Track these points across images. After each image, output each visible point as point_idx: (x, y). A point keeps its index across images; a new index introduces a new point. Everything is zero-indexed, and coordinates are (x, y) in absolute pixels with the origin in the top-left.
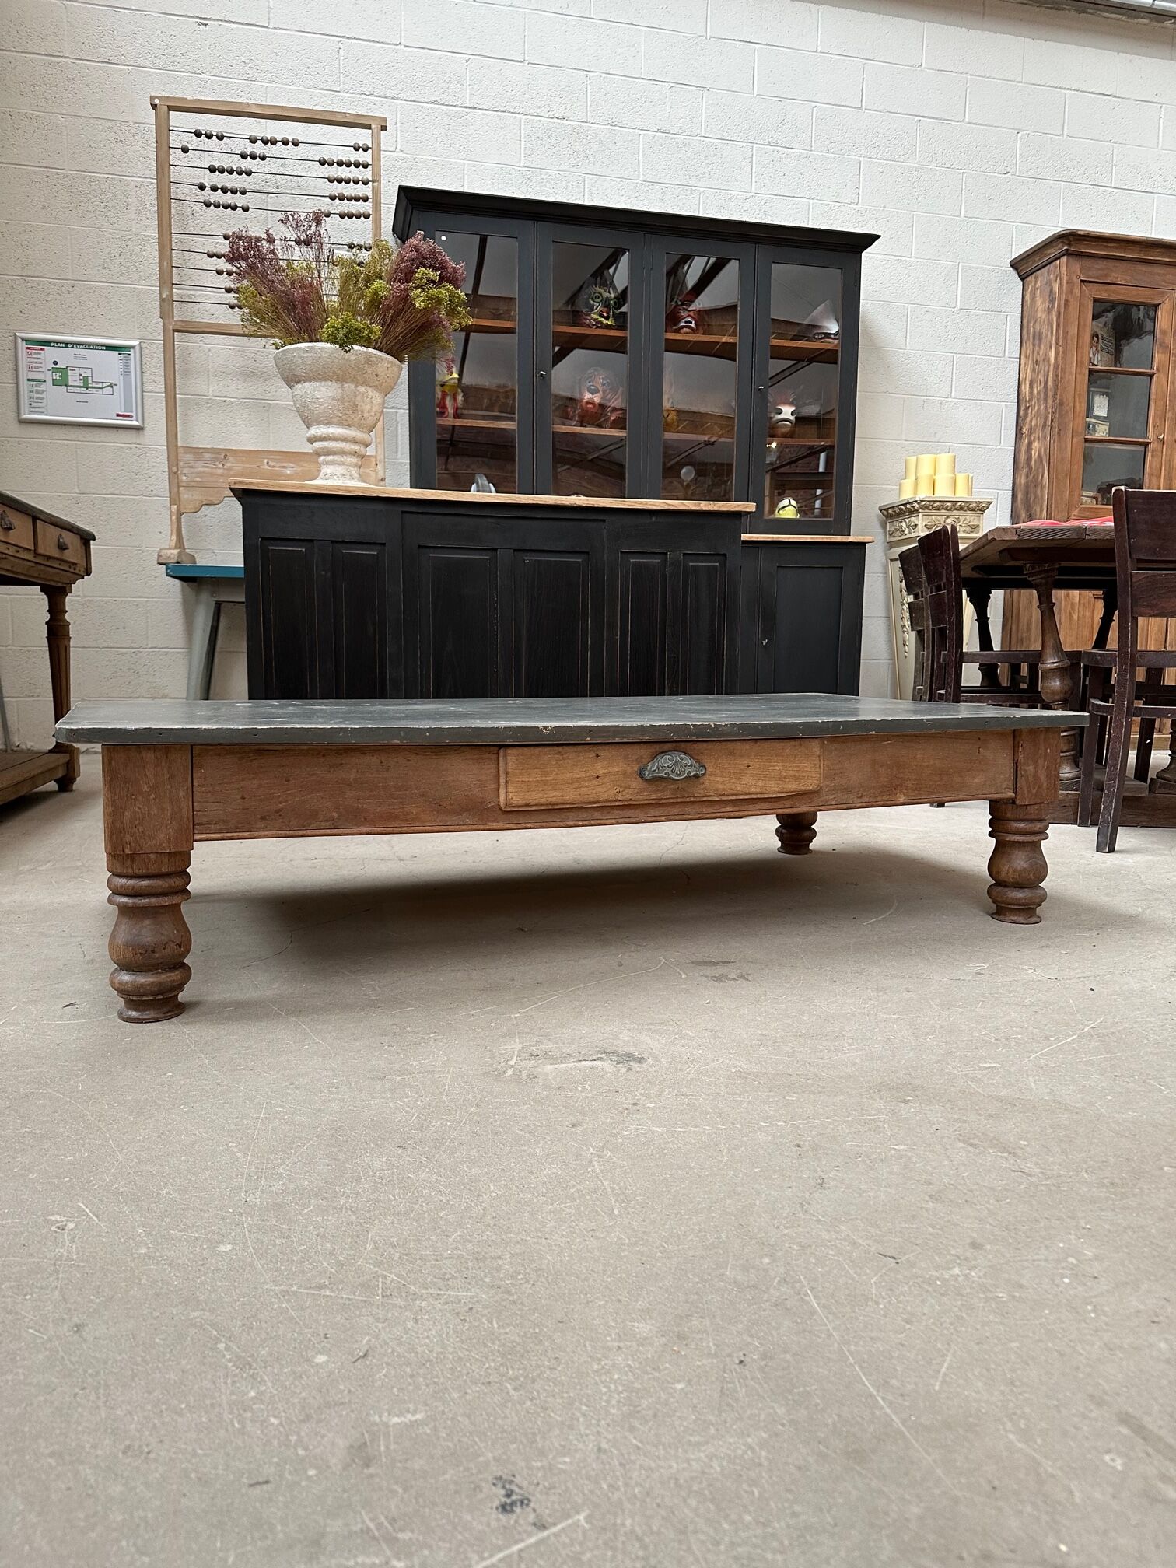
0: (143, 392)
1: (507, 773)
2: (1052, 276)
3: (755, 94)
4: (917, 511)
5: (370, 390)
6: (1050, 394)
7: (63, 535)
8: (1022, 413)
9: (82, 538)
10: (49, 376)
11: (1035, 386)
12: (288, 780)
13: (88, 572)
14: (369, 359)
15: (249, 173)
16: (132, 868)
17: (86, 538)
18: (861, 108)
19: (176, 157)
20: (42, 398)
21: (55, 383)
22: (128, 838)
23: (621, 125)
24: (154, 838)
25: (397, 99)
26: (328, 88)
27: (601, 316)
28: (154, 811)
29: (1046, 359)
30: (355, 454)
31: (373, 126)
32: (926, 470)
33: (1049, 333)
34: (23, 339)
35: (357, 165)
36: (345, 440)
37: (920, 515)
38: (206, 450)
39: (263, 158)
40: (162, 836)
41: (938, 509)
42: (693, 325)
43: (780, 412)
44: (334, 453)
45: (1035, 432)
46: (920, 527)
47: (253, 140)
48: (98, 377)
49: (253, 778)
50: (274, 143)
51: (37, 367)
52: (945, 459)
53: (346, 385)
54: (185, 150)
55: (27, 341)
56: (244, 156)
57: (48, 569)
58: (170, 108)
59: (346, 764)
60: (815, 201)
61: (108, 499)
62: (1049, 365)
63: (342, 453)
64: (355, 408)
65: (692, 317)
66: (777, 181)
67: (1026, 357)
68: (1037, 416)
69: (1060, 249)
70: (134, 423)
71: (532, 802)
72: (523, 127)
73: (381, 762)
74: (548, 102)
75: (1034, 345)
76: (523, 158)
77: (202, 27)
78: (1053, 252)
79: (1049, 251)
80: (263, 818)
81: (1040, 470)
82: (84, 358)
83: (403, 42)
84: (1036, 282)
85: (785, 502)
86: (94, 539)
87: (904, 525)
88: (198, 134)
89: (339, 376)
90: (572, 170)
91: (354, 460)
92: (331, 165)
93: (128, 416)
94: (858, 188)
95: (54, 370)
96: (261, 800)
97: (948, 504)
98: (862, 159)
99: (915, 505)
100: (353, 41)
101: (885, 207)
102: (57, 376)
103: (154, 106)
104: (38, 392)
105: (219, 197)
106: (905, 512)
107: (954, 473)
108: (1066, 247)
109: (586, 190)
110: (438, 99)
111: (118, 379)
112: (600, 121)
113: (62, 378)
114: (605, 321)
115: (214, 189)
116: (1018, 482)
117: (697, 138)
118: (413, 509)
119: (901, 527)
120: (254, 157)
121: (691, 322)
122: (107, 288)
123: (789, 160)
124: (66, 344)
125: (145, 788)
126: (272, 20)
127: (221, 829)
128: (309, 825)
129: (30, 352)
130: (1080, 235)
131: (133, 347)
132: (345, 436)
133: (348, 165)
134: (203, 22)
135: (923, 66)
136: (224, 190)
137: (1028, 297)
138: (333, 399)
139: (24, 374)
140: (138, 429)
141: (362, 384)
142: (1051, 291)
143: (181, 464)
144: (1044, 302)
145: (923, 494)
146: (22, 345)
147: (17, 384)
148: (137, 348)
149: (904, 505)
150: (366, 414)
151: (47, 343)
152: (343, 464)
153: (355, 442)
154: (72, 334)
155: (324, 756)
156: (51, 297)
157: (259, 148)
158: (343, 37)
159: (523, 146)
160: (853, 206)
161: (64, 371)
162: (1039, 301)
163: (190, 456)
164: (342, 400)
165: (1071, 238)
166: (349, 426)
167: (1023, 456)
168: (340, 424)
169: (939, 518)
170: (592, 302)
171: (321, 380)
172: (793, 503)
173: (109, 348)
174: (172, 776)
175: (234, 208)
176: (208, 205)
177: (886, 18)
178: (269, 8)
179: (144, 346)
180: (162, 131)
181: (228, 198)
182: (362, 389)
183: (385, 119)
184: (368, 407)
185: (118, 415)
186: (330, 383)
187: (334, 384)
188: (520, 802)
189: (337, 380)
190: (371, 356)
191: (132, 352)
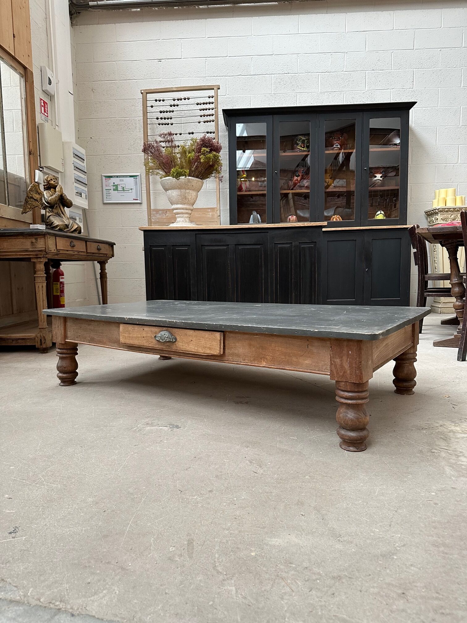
0: (141, 191)
3: (367, 51)
4: (437, 213)
5: (190, 191)
7: (100, 245)
9: (109, 245)
10: (112, 188)
13: (113, 256)
14: (189, 181)
15: (173, 112)
17: (112, 245)
18: (413, 49)
19: (149, 109)
20: (110, 195)
21: (114, 190)
23: (311, 72)
25: (226, 76)
26: (202, 76)
27: (301, 147)
30: (187, 213)
31: (215, 89)
32: (443, 195)
34: (104, 176)
35: (210, 103)
36: (183, 209)
37: (439, 214)
38: (160, 210)
39: (177, 106)
41: (447, 211)
42: (339, 146)
43: (376, 177)
44: (180, 214)
46: (439, 219)
47: (174, 100)
48: (127, 187)
49: (75, 326)
50: (181, 100)
51: (108, 185)
52: (450, 191)
53: (182, 190)
54: (152, 107)
55: (106, 177)
56: (171, 106)
57: (93, 257)
58: (147, 93)
60: (394, 90)
61: (131, 228)
63: (182, 213)
64: (185, 198)
65: (338, 143)
66: (376, 84)
70: (139, 201)
72: (273, 79)
74: (282, 68)
76: (273, 91)
77: (160, 62)
82: (123, 181)
83: (228, 55)
85: (379, 212)
86: (115, 244)
87: (433, 219)
88: (156, 101)
89: (180, 187)
90: (292, 92)
91: (187, 215)
92: (201, 104)
93: (137, 199)
94: (413, 82)
95: (114, 186)
97: (452, 209)
98: (414, 70)
99: (436, 210)
100: (211, 58)
101: (425, 88)
102: (114, 188)
103: (142, 93)
104: (109, 193)
105: (163, 121)
106: (433, 214)
107: (455, 196)
109: (298, 99)
110: (241, 74)
111: (134, 187)
112: (303, 72)
113: (116, 188)
114: (303, 149)
115: (161, 119)
117: (343, 72)
118: (200, 233)
119: (432, 219)
120: (174, 106)
121: (338, 145)
122: (129, 156)
123: (382, 75)
124: (117, 176)
126: (183, 55)
129: (106, 180)
131: (138, 175)
132: (183, 207)
133: (207, 104)
134: (160, 60)
135: (442, 27)
136: (165, 119)
138: (178, 195)
139: (105, 188)
140: (140, 203)
141: (188, 189)
143: (152, 215)
145: (441, 206)
146: (104, 178)
147: (102, 191)
148: (140, 176)
149: (433, 210)
150: (190, 200)
151: (111, 177)
152: (183, 217)
153: (187, 209)
154: (119, 173)
156: (113, 161)
157: (176, 102)
158: (207, 57)
159: (273, 86)
160: (411, 89)
161: (117, 186)
163: (154, 213)
164: (181, 195)
166: (184, 204)
168: (181, 204)
169: (448, 215)
170: (298, 142)
171: (174, 189)
172: (382, 212)
173: (131, 176)
175: (168, 124)
176: (159, 124)
177: (424, 10)
178: (182, 52)
179: (142, 175)
180: (145, 101)
181: (167, 121)
182: (188, 191)
183: (219, 86)
184: (190, 197)
185: (134, 199)
186: (176, 190)
187: (178, 190)
189: (179, 189)
190: (190, 180)
191: (138, 177)
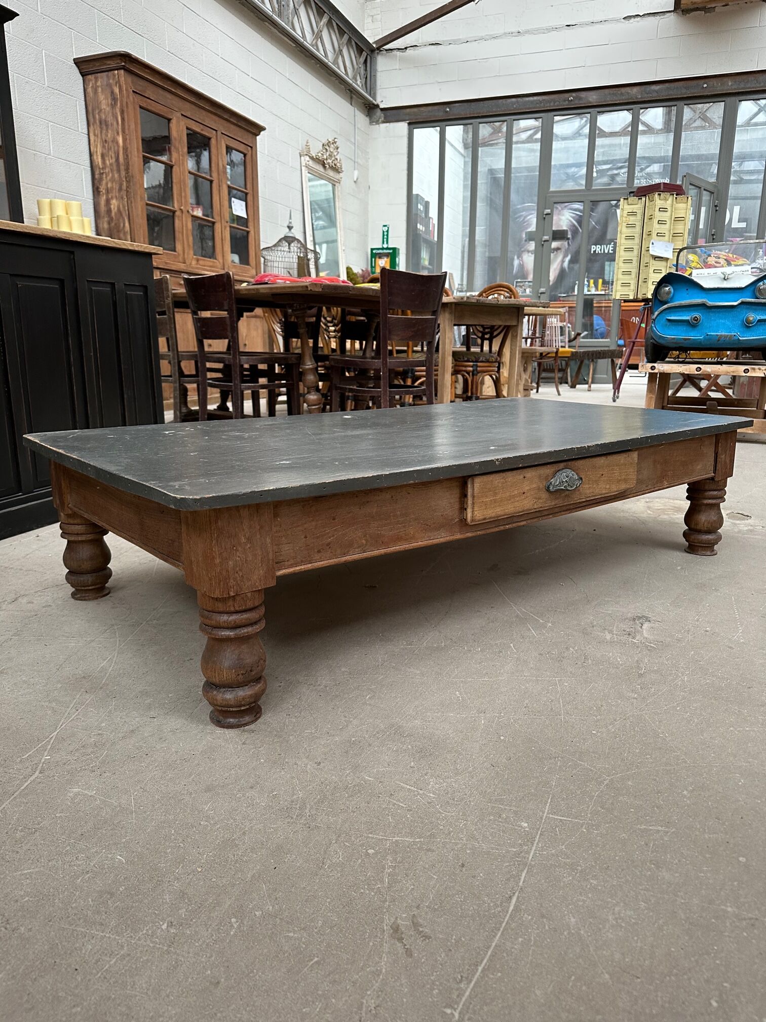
1: (473, 497)
2: (111, 81)
6: (122, 168)
8: (97, 176)
11: (107, 158)
12: (334, 519)
16: (234, 606)
22: (232, 582)
24: (250, 580)
28: (250, 558)
29: (115, 141)
33: (115, 123)
40: (255, 577)
45: (112, 193)
49: (312, 520)
59: (371, 501)
62: (118, 146)
67: (95, 135)
68: (112, 180)
69: (118, 63)
71: (488, 516)
73: (392, 497)
75: (101, 128)
78: (112, 64)
79: (109, 62)
80: (319, 552)
81: (121, 220)
84: (96, 82)
96: (318, 537)
108: (123, 64)
116: (101, 226)
125: (243, 540)
127: (292, 565)
128: (348, 551)
130: (133, 58)
137: (89, 90)
142: (112, 92)
144: (106, 98)
155: (357, 497)
162: (101, 97)
165: (127, 58)
167: (103, 208)
174: (262, 527)
188: (482, 517)
